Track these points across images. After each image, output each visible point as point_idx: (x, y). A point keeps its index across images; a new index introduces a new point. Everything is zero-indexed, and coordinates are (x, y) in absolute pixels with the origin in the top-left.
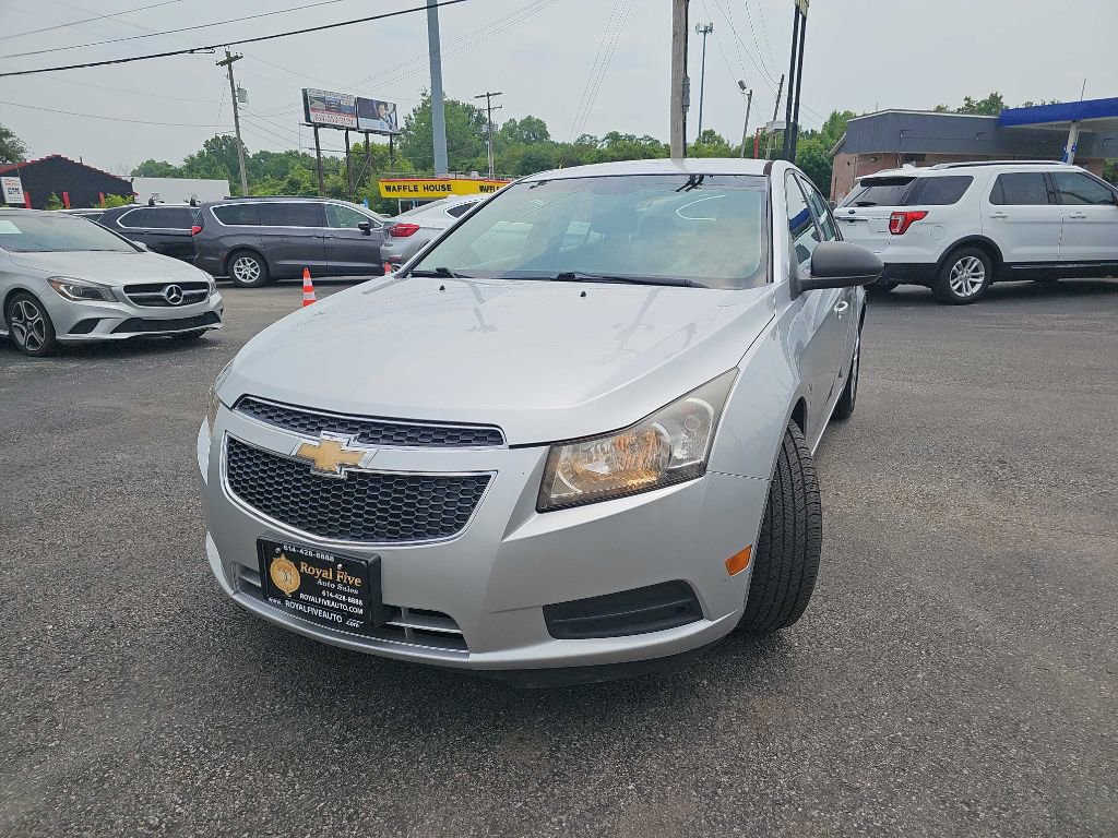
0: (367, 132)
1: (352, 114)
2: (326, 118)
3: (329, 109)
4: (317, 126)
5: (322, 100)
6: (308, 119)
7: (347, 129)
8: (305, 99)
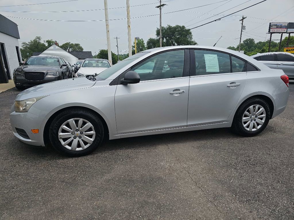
0: (290, 33)
1: (285, 28)
2: (276, 30)
3: (277, 28)
4: (272, 33)
5: (276, 25)
6: (269, 31)
7: (283, 33)
8: (270, 26)
